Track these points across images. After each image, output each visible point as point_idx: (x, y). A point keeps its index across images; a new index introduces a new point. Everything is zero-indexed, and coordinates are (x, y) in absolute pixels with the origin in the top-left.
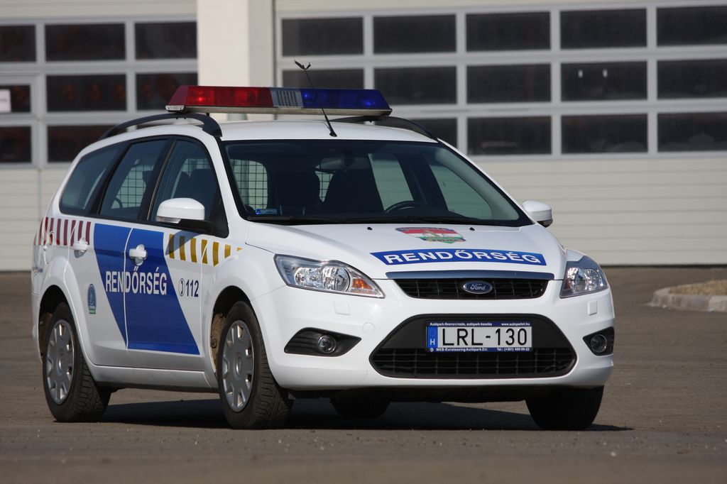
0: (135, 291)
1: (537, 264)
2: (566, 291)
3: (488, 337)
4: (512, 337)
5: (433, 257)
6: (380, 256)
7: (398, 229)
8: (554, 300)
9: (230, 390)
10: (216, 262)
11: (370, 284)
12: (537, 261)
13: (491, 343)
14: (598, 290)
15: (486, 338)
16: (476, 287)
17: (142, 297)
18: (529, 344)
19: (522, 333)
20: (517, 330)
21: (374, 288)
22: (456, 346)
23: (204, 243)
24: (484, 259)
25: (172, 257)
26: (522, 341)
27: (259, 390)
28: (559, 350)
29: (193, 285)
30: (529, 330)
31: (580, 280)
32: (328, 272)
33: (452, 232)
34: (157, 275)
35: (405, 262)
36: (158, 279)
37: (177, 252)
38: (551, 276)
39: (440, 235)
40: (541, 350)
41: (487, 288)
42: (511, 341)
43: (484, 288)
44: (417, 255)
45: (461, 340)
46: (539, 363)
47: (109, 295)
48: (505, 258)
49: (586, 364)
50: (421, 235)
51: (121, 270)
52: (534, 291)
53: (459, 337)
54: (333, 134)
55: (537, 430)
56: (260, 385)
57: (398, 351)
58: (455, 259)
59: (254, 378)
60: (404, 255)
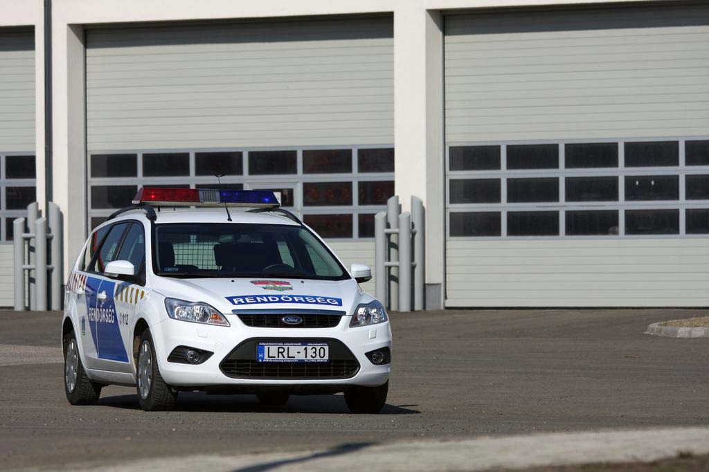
0: (101, 321)
1: (336, 305)
2: (355, 322)
3: (299, 352)
4: (315, 352)
5: (265, 300)
6: (231, 299)
7: (252, 282)
8: (345, 329)
9: (141, 386)
10: (136, 302)
11: (222, 318)
12: (337, 303)
13: (301, 357)
14: (381, 321)
15: (298, 353)
16: (291, 320)
17: (104, 323)
18: (327, 357)
19: (322, 350)
20: (318, 348)
21: (224, 320)
22: (277, 358)
23: (133, 289)
24: (300, 302)
25: (117, 299)
26: (322, 355)
27: (154, 386)
28: (348, 362)
29: (125, 316)
30: (327, 348)
31: (368, 316)
32: (197, 310)
33: (288, 283)
34: (110, 310)
35: (246, 303)
36: (110, 313)
37: (119, 296)
38: (344, 313)
39: (278, 286)
40: (335, 361)
41: (299, 320)
42: (314, 355)
43: (296, 320)
44: (255, 299)
45: (280, 354)
46: (334, 370)
47: (90, 321)
48: (314, 301)
49: (367, 371)
50: (265, 286)
51: (95, 308)
52: (331, 323)
53: (279, 352)
54: (229, 219)
55: (350, 413)
56: (155, 382)
57: (239, 361)
58: (280, 301)
59: (152, 378)
60: (246, 299)
